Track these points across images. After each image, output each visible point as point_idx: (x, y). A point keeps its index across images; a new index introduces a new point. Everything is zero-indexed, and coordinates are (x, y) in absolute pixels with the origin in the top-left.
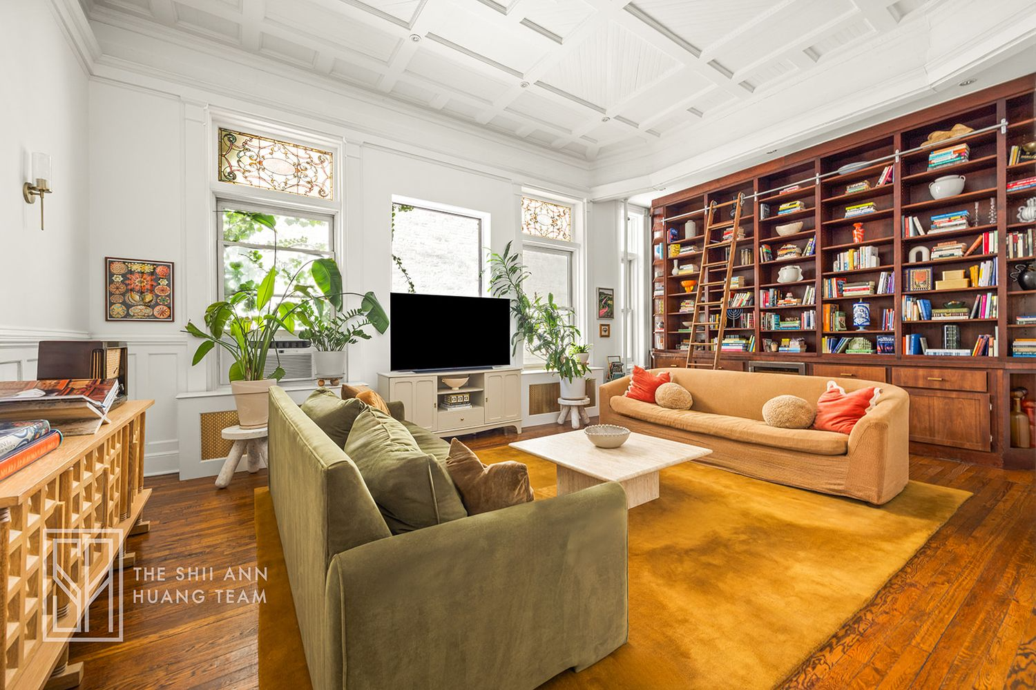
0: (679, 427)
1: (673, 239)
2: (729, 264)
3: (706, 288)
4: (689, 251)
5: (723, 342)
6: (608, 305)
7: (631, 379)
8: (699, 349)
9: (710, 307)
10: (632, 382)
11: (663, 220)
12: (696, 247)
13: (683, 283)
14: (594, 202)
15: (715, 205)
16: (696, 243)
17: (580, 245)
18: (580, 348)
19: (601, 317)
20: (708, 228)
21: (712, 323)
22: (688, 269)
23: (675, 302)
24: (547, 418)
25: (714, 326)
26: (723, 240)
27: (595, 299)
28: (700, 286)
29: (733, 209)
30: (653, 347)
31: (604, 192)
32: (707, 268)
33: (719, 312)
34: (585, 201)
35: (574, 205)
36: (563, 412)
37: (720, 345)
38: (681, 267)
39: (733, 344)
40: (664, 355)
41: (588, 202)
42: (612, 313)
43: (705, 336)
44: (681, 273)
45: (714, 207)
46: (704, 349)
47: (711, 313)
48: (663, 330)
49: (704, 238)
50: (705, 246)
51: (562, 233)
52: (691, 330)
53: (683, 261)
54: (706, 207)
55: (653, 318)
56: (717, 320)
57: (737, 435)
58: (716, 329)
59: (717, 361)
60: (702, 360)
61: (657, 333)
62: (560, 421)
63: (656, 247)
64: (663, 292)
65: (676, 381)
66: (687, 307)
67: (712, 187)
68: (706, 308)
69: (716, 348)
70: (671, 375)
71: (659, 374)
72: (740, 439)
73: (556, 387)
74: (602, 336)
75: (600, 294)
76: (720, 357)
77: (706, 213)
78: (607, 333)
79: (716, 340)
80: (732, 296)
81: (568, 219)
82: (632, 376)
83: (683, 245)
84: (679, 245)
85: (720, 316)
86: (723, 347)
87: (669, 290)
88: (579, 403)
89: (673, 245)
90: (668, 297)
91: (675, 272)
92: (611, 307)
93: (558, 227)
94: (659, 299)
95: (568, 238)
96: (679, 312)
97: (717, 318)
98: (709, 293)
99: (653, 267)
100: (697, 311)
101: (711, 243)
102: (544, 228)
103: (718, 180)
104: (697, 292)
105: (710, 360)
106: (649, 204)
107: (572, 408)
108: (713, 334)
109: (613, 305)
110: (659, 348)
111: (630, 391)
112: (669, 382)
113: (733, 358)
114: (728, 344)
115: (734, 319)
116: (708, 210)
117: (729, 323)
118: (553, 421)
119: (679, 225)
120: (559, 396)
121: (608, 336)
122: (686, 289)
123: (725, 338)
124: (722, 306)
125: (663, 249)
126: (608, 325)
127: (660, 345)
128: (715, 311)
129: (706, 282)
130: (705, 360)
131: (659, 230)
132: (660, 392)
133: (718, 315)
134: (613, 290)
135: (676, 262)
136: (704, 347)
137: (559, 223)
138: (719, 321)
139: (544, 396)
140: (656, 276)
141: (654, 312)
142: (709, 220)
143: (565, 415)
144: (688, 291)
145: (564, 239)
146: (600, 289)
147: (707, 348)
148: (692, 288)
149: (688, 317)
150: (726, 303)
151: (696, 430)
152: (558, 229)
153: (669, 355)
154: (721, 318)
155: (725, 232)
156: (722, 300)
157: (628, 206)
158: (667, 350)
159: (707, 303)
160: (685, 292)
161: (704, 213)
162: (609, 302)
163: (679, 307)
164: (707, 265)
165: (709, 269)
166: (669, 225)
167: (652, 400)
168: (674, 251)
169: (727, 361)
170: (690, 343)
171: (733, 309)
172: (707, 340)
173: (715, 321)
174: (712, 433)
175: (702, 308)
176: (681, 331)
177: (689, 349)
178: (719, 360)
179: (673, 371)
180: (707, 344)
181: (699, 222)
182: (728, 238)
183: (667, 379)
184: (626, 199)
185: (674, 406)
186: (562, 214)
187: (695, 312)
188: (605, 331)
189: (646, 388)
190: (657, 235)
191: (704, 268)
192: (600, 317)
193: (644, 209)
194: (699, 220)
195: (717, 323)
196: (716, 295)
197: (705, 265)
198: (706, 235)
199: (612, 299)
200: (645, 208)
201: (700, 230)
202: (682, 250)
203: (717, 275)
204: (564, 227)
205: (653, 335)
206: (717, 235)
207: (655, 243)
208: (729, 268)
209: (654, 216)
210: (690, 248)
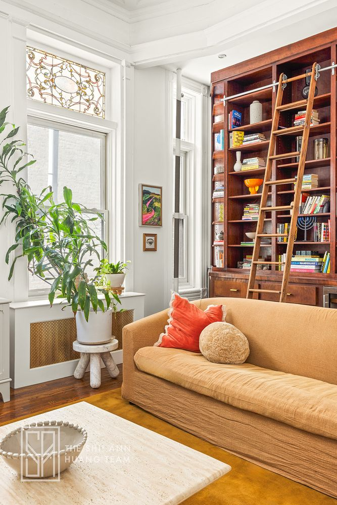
0: (223, 400)
1: (235, 125)
2: (300, 156)
3: (274, 188)
4: (254, 140)
5: (293, 259)
6: (155, 209)
7: (169, 315)
8: (265, 268)
9: (278, 213)
10: (170, 320)
11: (225, 99)
12: (262, 136)
13: (248, 182)
14: (136, 67)
15: (284, 79)
16: (262, 129)
17: (117, 124)
18: (112, 266)
19: (145, 223)
20: (276, 108)
21: (281, 234)
22: (253, 164)
23: (238, 207)
24: (60, 370)
25: (282, 239)
26: (294, 125)
27: (137, 199)
28: (267, 185)
29: (307, 86)
30: (213, 263)
31: (149, 53)
32: (274, 162)
33: (288, 220)
34: (123, 63)
35: (110, 69)
36: (82, 362)
37: (289, 263)
38: (245, 161)
39: (304, 263)
40: (223, 275)
41: (127, 66)
42: (160, 219)
43: (271, 251)
44: (245, 169)
45: (284, 81)
46: (270, 268)
47: (280, 221)
48: (223, 243)
49: (271, 123)
50: (273, 132)
51: (93, 106)
52: (253, 244)
53: (248, 153)
54: (274, 82)
55: (213, 226)
56: (286, 231)
57: (304, 421)
58: (285, 242)
59: (285, 286)
60: (267, 283)
61: (216, 246)
62: (77, 375)
63: (216, 135)
64: (222, 193)
65: (231, 320)
66: (252, 214)
67: (282, 56)
68: (273, 214)
69: (284, 268)
70: (225, 309)
71: (208, 309)
72: (307, 429)
73: (70, 324)
74: (146, 250)
75: (145, 193)
76: (289, 280)
77: (274, 90)
78: (152, 246)
79: (284, 258)
80: (304, 200)
81: (101, 88)
82: (171, 310)
83: (248, 132)
84: (243, 133)
85: (289, 225)
86: (292, 267)
87: (229, 191)
88: (101, 349)
89: (235, 133)
90: (228, 199)
91: (238, 167)
92: (159, 210)
93: (87, 98)
94: (220, 202)
95: (101, 115)
96: (241, 219)
97: (286, 227)
98: (277, 195)
99: (214, 161)
100: (261, 219)
101: (279, 129)
102: (66, 96)
103: (289, 47)
104: (262, 194)
105: (276, 284)
106: (208, 80)
107: (91, 355)
108: (281, 249)
109: (161, 208)
110: (217, 266)
111: (166, 334)
112: (221, 320)
113: (304, 281)
114: (297, 263)
115: (305, 229)
116: (277, 86)
117: (300, 235)
118: (68, 374)
119: (242, 107)
120: (75, 338)
121: (154, 250)
122: (250, 189)
123: (294, 254)
124: (292, 212)
125: (224, 138)
126: (155, 235)
127: (219, 263)
128: (283, 219)
129: (273, 180)
130: (270, 283)
131: (221, 114)
132: (205, 336)
133: (286, 224)
134: (161, 188)
135: (238, 154)
136: (270, 267)
137: (88, 91)
138: (288, 233)
139: (57, 337)
140: (215, 172)
141: (213, 219)
142: (277, 99)
143: (83, 366)
144: (253, 193)
145: (95, 116)
146: (143, 185)
147: (273, 268)
148: (257, 188)
149: (251, 226)
150: (297, 207)
151: (246, 407)
152: (87, 101)
153: (229, 275)
154: (291, 228)
155: (296, 116)
156: (292, 204)
157: (182, 80)
158: (226, 269)
159: (273, 206)
160: (249, 193)
161: (272, 90)
162: (157, 204)
163: (242, 214)
164: (275, 156)
165: (278, 162)
166: (232, 106)
167: (194, 348)
168: (238, 140)
169: (298, 286)
170: (253, 262)
171: (305, 217)
172: (273, 257)
173: (283, 232)
174: (267, 414)
175: (268, 214)
176: (243, 244)
177: (251, 268)
178: (288, 285)
179: (228, 303)
180: (273, 263)
181: (266, 104)
182: (300, 123)
183: (218, 315)
184: (179, 69)
185: (222, 359)
186: (93, 80)
187: (258, 220)
188: (151, 243)
189: (188, 329)
190: (218, 119)
191: (271, 160)
192: (143, 224)
193: (202, 87)
194: (266, 100)
195: (287, 234)
196: (285, 198)
197: (272, 157)
198: (274, 119)
199: (160, 201)
200: (204, 84)
201: (267, 113)
202: (245, 139)
203: (287, 171)
204: (96, 99)
205: (213, 249)
206: (287, 118)
207: (215, 130)
208: (301, 163)
209: (214, 96)
210: (256, 136)
